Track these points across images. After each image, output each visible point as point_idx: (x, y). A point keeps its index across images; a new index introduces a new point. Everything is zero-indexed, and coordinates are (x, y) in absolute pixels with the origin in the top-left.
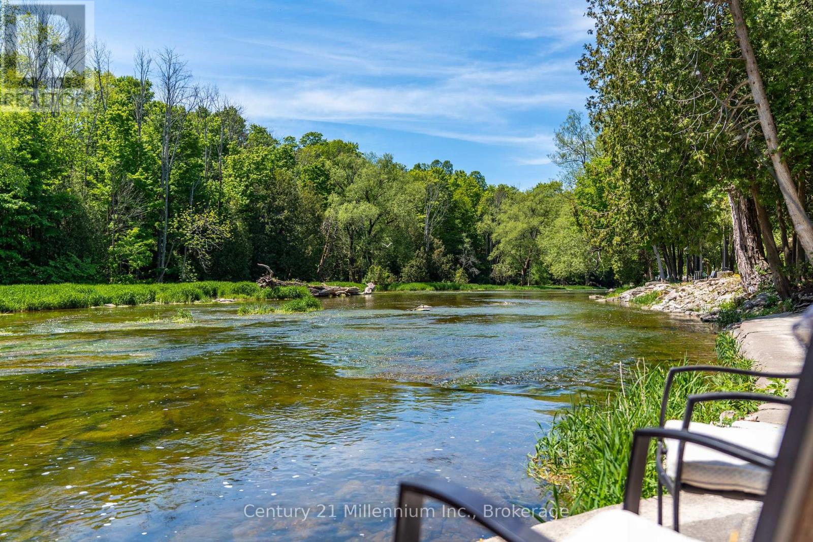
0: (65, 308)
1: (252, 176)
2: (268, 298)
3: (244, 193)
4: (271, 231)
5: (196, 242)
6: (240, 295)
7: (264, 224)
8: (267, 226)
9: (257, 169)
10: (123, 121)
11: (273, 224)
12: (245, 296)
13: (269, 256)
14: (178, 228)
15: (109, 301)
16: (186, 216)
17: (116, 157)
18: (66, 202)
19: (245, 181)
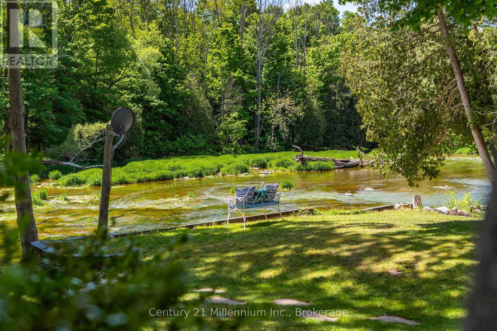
0: (159, 180)
1: (327, 64)
2: (298, 170)
3: (320, 78)
4: (341, 107)
5: (278, 120)
6: (281, 168)
7: (335, 101)
8: (337, 103)
9: (331, 57)
10: (229, 34)
11: (342, 101)
12: (283, 168)
13: (340, 126)
14: (265, 110)
15: (186, 175)
16: (271, 101)
17: (225, 60)
18: (188, 99)
19: (321, 68)
